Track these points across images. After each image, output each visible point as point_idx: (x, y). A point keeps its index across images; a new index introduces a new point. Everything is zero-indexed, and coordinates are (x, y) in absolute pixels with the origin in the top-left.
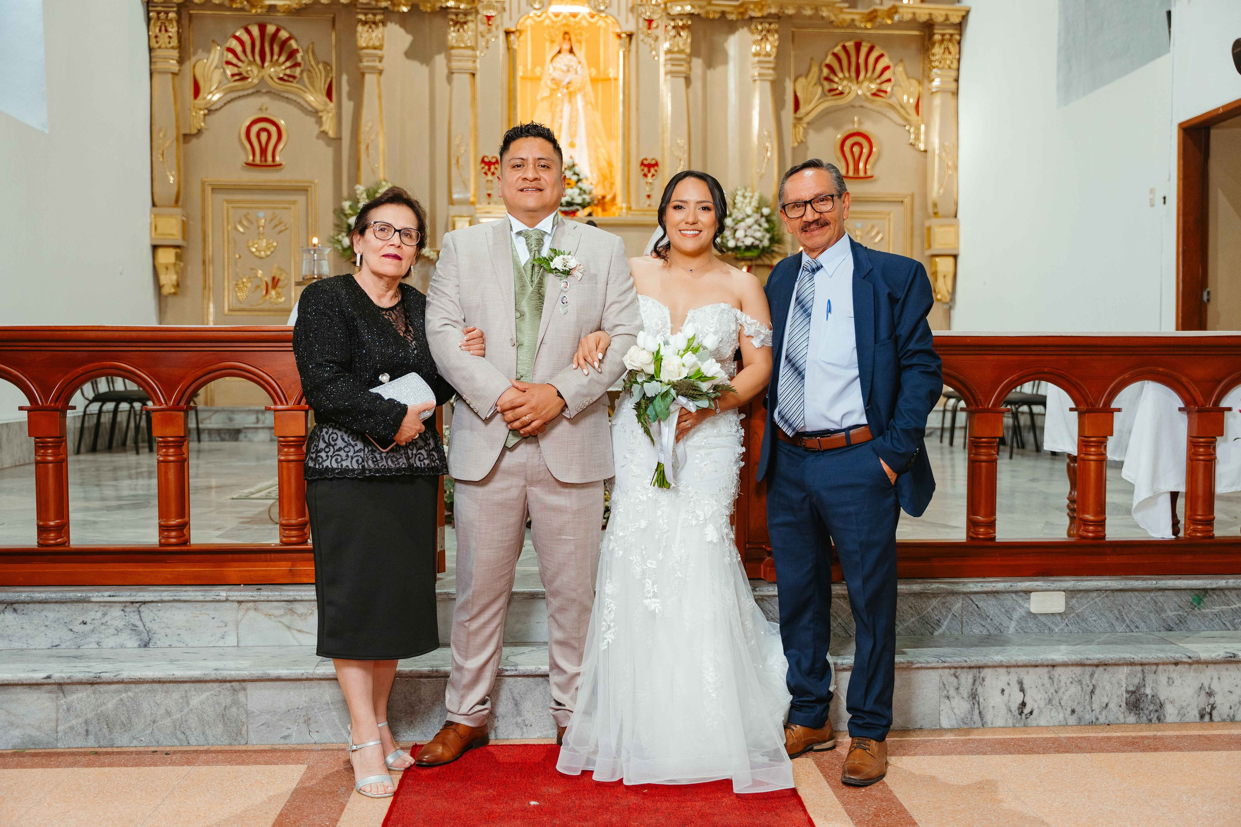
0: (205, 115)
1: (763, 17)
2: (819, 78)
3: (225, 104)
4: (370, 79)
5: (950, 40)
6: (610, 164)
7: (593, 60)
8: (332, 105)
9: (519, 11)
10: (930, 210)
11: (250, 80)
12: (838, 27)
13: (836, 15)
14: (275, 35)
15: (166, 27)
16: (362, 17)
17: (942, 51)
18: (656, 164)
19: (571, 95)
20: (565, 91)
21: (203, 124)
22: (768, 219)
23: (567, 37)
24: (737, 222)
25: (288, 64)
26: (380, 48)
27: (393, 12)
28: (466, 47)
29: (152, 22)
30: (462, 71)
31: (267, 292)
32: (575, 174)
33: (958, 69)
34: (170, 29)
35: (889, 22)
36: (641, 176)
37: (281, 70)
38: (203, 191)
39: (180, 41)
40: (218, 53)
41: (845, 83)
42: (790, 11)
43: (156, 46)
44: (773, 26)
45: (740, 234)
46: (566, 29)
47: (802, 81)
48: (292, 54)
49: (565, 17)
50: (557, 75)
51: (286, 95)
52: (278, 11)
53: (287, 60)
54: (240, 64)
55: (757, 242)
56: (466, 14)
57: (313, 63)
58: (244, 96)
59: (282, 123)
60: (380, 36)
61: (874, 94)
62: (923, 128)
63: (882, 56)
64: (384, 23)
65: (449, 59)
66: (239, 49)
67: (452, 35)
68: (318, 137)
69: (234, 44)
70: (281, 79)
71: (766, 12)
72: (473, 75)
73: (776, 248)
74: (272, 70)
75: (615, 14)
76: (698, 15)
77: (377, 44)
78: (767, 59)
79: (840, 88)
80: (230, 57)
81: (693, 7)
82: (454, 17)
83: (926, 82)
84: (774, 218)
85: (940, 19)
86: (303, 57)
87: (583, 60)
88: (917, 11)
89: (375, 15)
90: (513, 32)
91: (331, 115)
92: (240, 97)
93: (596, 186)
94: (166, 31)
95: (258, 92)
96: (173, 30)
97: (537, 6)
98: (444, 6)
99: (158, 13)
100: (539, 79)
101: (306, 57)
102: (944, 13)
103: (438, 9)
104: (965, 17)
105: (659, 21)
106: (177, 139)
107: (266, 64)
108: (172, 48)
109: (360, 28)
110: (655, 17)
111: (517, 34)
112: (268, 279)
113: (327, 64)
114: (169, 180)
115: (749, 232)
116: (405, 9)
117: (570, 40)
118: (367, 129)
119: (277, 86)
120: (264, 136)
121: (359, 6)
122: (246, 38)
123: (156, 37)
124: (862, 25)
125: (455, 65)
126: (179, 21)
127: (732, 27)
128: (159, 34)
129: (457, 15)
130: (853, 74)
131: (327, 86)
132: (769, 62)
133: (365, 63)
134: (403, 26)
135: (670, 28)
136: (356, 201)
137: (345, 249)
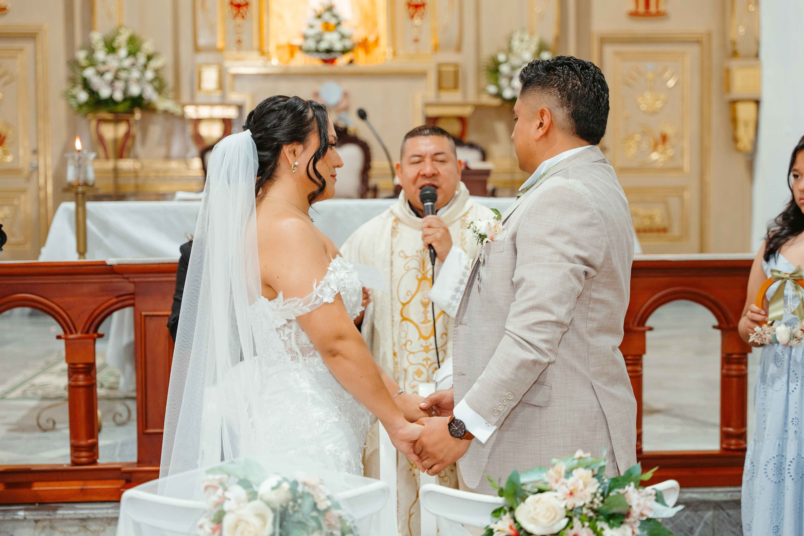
10: (730, 50)
18: (423, 5)
24: (514, 69)
36: (408, 18)
93: (357, 29)
136: (91, 51)
137: (81, 106)
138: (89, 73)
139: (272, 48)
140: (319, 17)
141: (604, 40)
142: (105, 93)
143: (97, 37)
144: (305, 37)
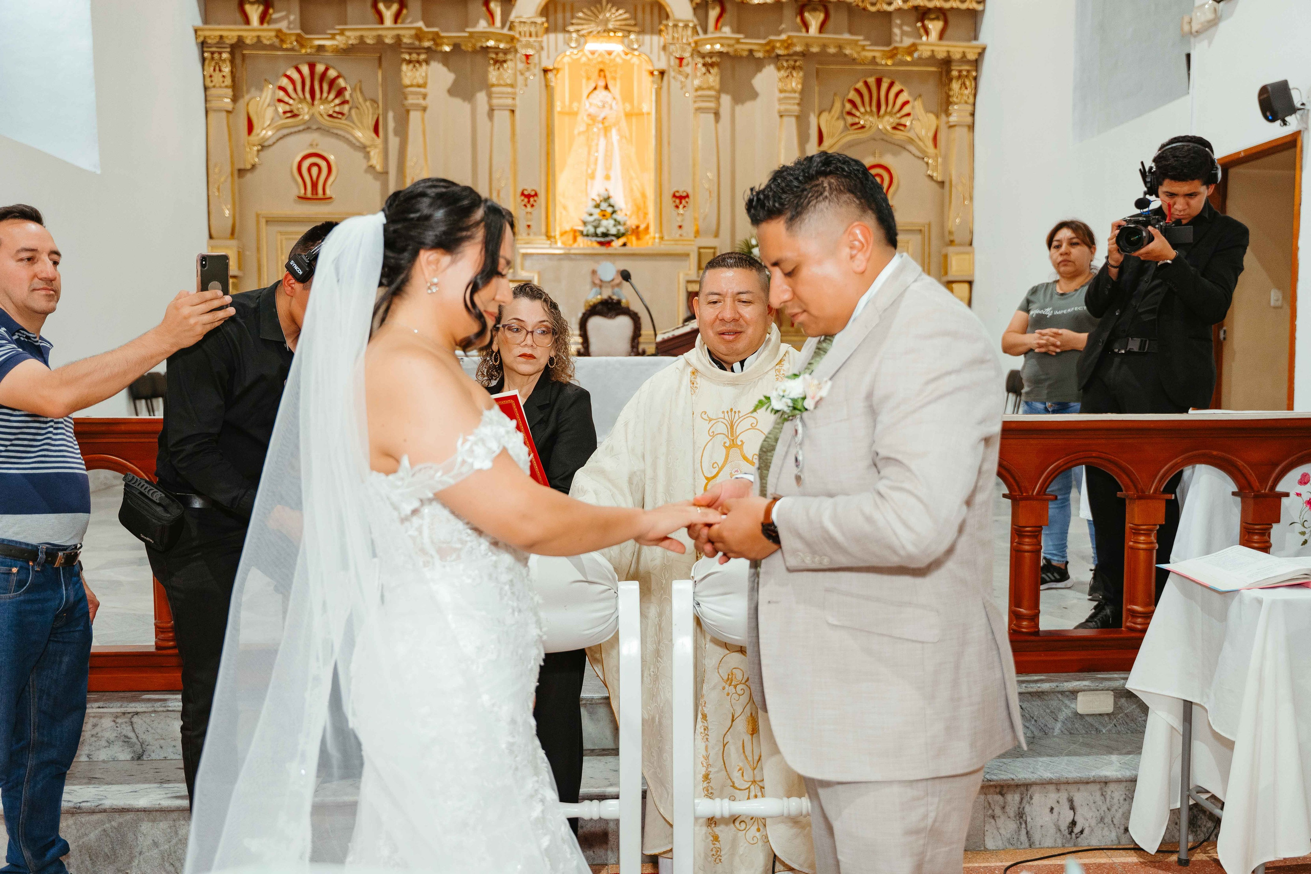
0: (258, 151)
1: (788, 55)
2: (842, 112)
3: (278, 140)
4: (414, 116)
5: (967, 76)
6: (644, 195)
7: (627, 96)
8: (379, 141)
9: (556, 50)
10: (947, 239)
11: (300, 117)
12: (860, 64)
13: (858, 53)
14: (324, 75)
15: (219, 67)
16: (407, 57)
17: (959, 86)
18: (687, 196)
19: (607, 130)
20: (600, 126)
21: (257, 160)
23: (602, 74)
25: (337, 101)
26: (424, 85)
27: (436, 51)
28: (507, 85)
29: (207, 62)
30: (502, 108)
32: (610, 205)
33: (974, 104)
34: (223, 69)
35: (909, 59)
36: (673, 208)
37: (330, 108)
38: (258, 222)
39: (233, 80)
40: (270, 92)
41: (867, 117)
42: (815, 49)
43: (211, 85)
44: (798, 64)
46: (602, 66)
47: (825, 116)
48: (340, 92)
49: (601, 55)
50: (592, 110)
51: (335, 131)
52: (326, 51)
53: (336, 97)
54: (291, 102)
56: (506, 52)
57: (361, 100)
58: (295, 132)
59: (331, 158)
60: (424, 74)
61: (894, 128)
62: (940, 160)
63: (901, 91)
64: (427, 62)
65: (490, 96)
66: (290, 88)
67: (493, 75)
68: (366, 171)
69: (285, 82)
70: (330, 116)
71: (791, 51)
72: (513, 111)
74: (322, 107)
75: (648, 53)
76: (727, 54)
77: (421, 81)
78: (793, 95)
79: (862, 122)
80: (281, 94)
81: (722, 45)
82: (494, 56)
83: (943, 117)
85: (957, 56)
86: (351, 95)
87: (618, 97)
88: (935, 48)
89: (418, 54)
90: (551, 70)
91: (377, 150)
92: (291, 133)
93: (630, 217)
94: (220, 70)
95: (308, 128)
96: (227, 69)
97: (573, 44)
98: (484, 45)
99: (212, 53)
100: (576, 114)
101: (354, 95)
102: (961, 50)
103: (478, 49)
104: (982, 53)
105: (690, 59)
106: (232, 175)
107: (316, 102)
108: (226, 87)
109: (404, 67)
110: (687, 55)
111: (555, 72)
113: (374, 101)
114: (224, 213)
116: (447, 49)
117: (605, 77)
118: (412, 164)
119: (327, 122)
120: (315, 170)
121: (403, 46)
122: (295, 76)
123: (211, 76)
124: (883, 62)
125: (495, 102)
126: (232, 61)
127: (759, 65)
128: (213, 74)
129: (497, 54)
130: (874, 109)
131: (374, 123)
132: (794, 98)
133: (411, 100)
134: (446, 63)
135: (700, 65)
139: (557, 233)
140: (597, 206)
144: (585, 223)
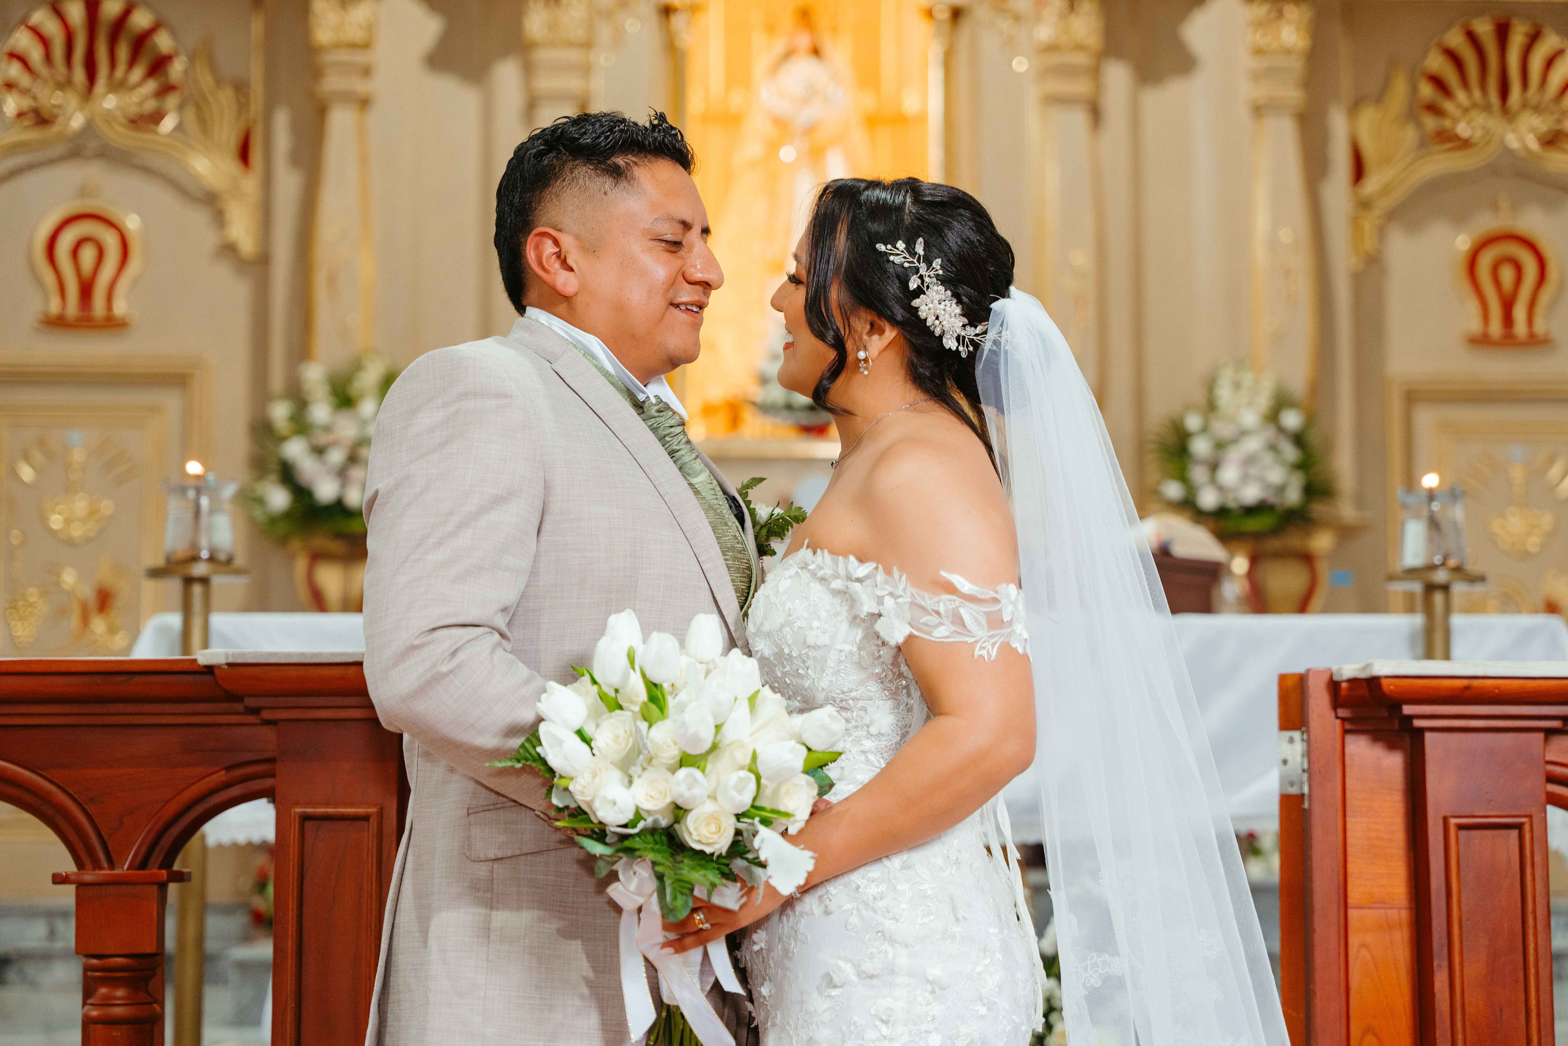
2: (1412, 105)
4: (340, 120)
7: (867, 72)
8: (250, 184)
11: (59, 126)
14: (120, 24)
19: (817, 153)
20: (802, 143)
22: (1299, 439)
23: (807, 17)
24: (1220, 446)
25: (149, 87)
28: (570, 44)
30: (559, 99)
31: (85, 619)
37: (132, 101)
41: (1475, 117)
45: (1229, 474)
47: (1368, 113)
48: (158, 66)
50: (782, 107)
51: (144, 161)
53: (149, 76)
54: (37, 88)
55: (1273, 499)
57: (209, 83)
58: (46, 161)
59: (132, 223)
60: (365, 19)
61: (1547, 143)
63: (1562, 51)
65: (528, 69)
67: (536, 19)
68: (215, 256)
69: (25, 42)
70: (131, 122)
73: (1318, 509)
74: (112, 101)
77: (358, 37)
78: (1287, 62)
79: (1462, 130)
80: (14, 70)
84: (1314, 439)
86: (185, 72)
87: (844, 72)
90: (679, 9)
91: (246, 203)
92: (31, 167)
95: (77, 152)
101: (193, 72)
107: (99, 87)
109: (319, 4)
111: (688, 13)
112: (87, 592)
113: (240, 88)
115: (1253, 471)
117: (811, 25)
118: (332, 235)
120: (88, 255)
122: (51, 27)
125: (544, 83)
130: (1494, 97)
131: (239, 136)
132: (1291, 70)
133: (332, 83)
136: (300, 402)
137: (273, 520)
138: (295, 450)
141: (1413, 397)
142: (326, 490)
143: (314, 375)
144: (763, 380)
